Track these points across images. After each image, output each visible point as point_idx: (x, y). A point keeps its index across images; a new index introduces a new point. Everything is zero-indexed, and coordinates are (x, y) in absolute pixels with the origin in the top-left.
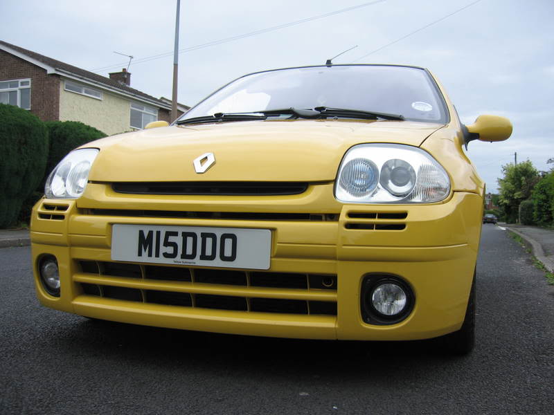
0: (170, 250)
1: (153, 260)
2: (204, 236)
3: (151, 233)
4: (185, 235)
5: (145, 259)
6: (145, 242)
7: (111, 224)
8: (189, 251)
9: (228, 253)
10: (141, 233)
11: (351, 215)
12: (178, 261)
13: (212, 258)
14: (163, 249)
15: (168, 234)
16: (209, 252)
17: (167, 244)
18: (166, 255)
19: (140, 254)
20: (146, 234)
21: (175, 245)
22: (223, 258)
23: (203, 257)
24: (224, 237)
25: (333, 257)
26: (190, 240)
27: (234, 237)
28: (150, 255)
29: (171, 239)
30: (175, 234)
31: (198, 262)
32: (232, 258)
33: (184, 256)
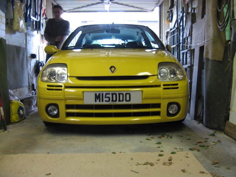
0: (107, 99)
1: (101, 103)
2: (119, 94)
3: (99, 94)
4: (113, 94)
5: (98, 103)
6: (97, 97)
7: (83, 92)
8: (114, 99)
9: (128, 99)
10: (96, 94)
11: (164, 85)
12: (111, 103)
13: (123, 101)
14: (104, 99)
15: (106, 94)
16: (121, 99)
17: (106, 97)
18: (106, 101)
19: (96, 101)
20: (98, 95)
21: (109, 98)
22: (126, 101)
23: (119, 101)
24: (126, 94)
25: (160, 98)
26: (114, 96)
27: (130, 94)
28: (100, 101)
29: (107, 96)
30: (109, 94)
31: (118, 103)
32: (130, 100)
33: (113, 101)
